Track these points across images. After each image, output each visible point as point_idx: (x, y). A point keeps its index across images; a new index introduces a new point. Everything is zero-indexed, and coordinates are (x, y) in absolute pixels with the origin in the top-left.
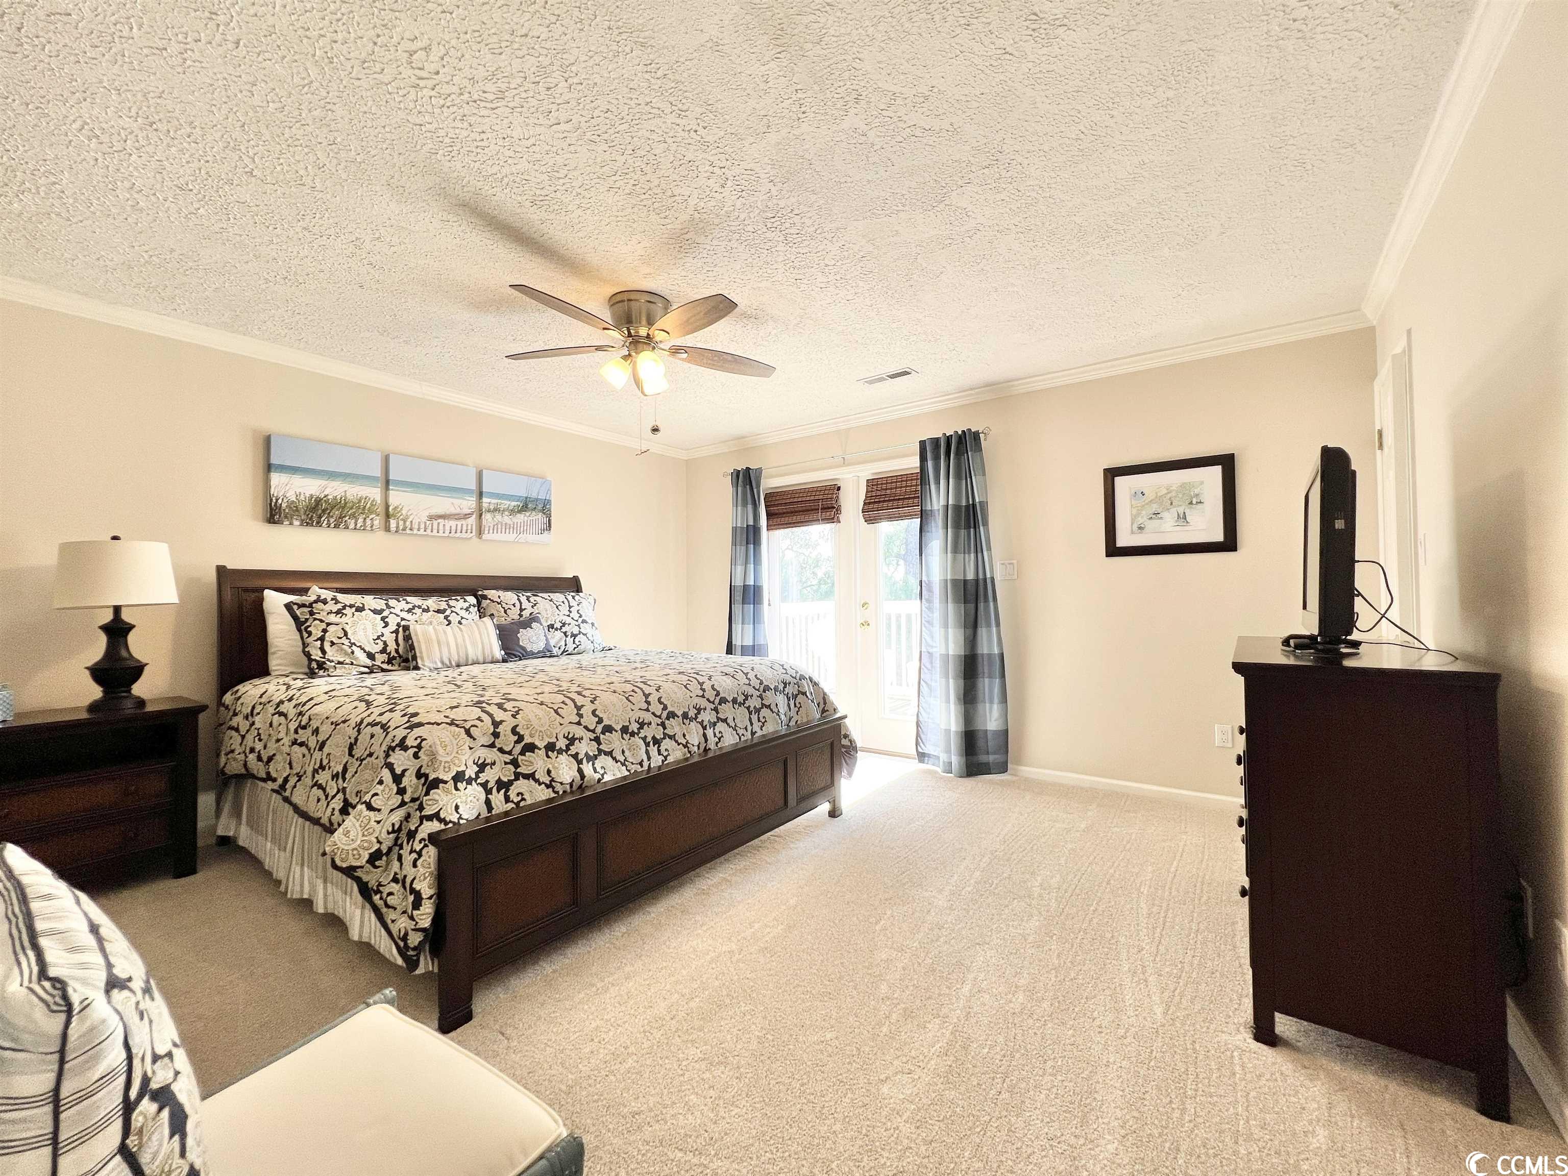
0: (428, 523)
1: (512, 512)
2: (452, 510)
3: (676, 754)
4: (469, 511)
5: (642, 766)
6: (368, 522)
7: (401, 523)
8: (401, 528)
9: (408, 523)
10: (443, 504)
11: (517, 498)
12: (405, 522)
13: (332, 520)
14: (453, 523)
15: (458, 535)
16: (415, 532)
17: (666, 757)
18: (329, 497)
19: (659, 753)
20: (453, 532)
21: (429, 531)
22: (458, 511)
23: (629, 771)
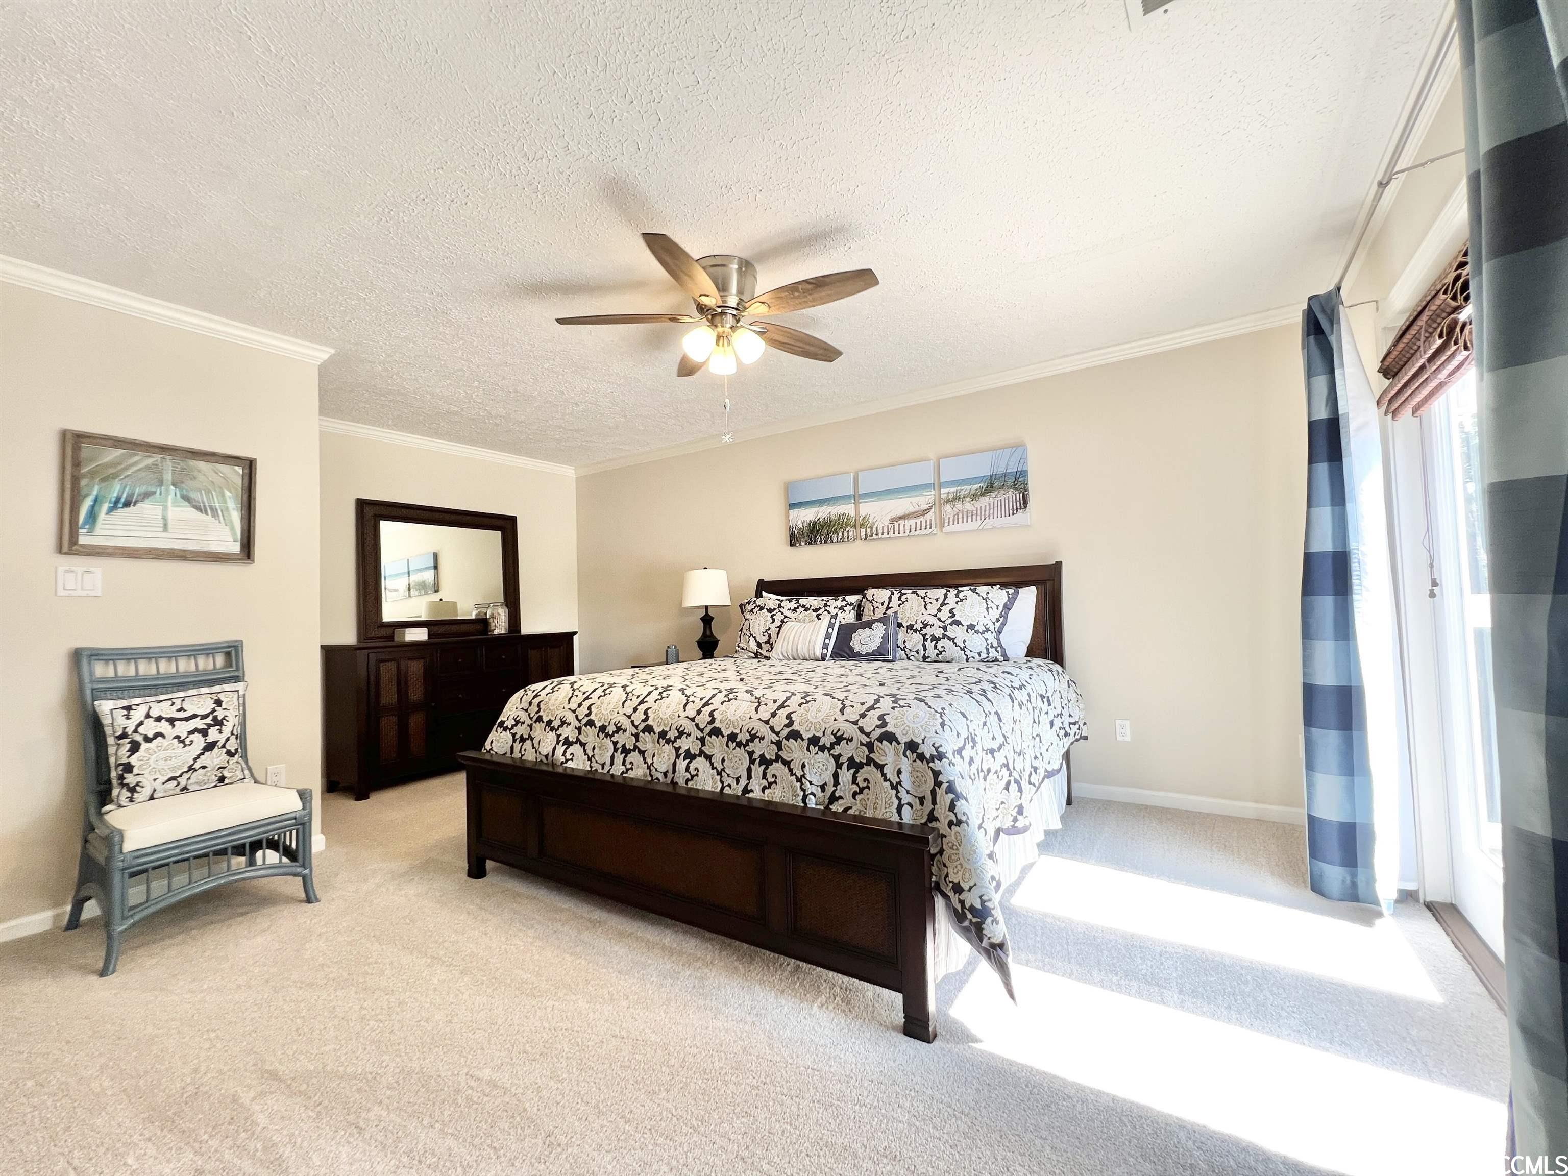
0: (890, 525)
1: (974, 497)
2: (912, 509)
3: (638, 772)
4: (926, 507)
5: (603, 768)
6: (846, 534)
7: (869, 530)
8: (869, 535)
9: (874, 529)
10: (904, 505)
11: (981, 479)
12: (871, 530)
13: (823, 537)
14: (912, 522)
15: (918, 532)
16: (880, 536)
17: (627, 770)
18: (821, 520)
19: (624, 764)
20: (913, 530)
21: (891, 533)
22: (917, 508)
23: (591, 767)
